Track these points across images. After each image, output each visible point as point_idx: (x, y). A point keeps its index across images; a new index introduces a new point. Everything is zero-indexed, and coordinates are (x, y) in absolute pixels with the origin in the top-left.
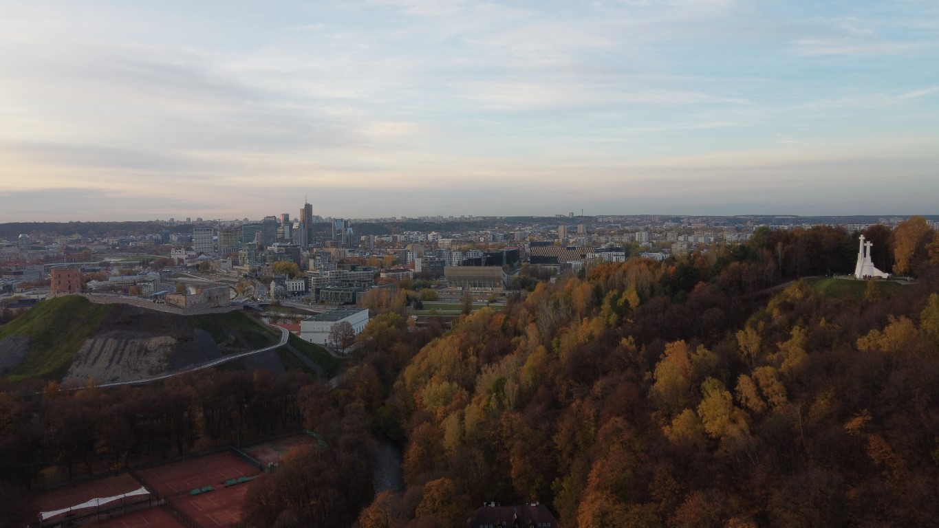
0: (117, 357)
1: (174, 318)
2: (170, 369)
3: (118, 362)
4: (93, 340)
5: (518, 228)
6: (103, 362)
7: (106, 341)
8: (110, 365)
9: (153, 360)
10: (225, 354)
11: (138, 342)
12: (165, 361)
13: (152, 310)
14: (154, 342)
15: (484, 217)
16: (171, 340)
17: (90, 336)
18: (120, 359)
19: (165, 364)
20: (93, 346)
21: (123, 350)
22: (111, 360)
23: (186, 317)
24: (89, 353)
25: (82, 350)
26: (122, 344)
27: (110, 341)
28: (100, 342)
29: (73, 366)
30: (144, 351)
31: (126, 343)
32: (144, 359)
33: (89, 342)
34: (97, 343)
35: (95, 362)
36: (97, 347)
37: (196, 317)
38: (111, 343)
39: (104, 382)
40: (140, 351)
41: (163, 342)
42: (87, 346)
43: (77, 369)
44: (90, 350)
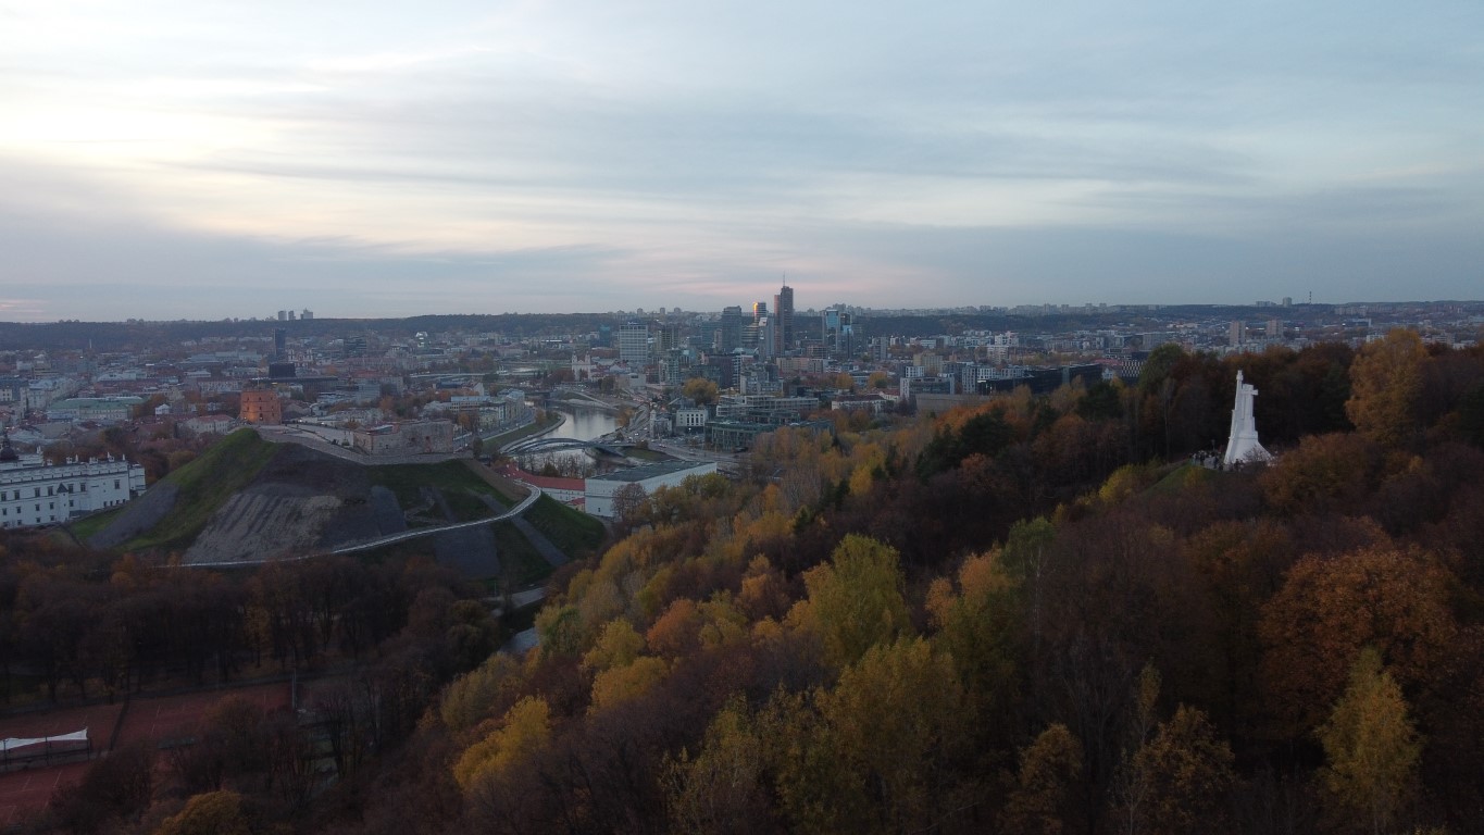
0: (260, 522)
1: (351, 468)
2: (322, 545)
3: (258, 531)
4: (239, 495)
5: (1171, 326)
6: (240, 529)
7: (254, 497)
8: (247, 535)
9: (303, 529)
10: (411, 526)
11: (294, 501)
12: (319, 533)
13: (332, 457)
14: (315, 502)
15: (1122, 307)
16: (333, 501)
17: (241, 489)
18: (263, 525)
19: (317, 537)
20: (238, 502)
21: (271, 512)
22: (251, 528)
23: (367, 467)
24: (228, 515)
25: (224, 510)
26: (272, 504)
27: (260, 497)
28: (247, 497)
29: (205, 532)
30: (296, 516)
31: (278, 502)
32: (292, 528)
33: (236, 497)
34: (243, 500)
35: (231, 527)
36: (241, 506)
37: (381, 468)
38: (260, 501)
39: (232, 559)
40: (290, 515)
41: (321, 503)
42: (231, 503)
43: (207, 537)
44: (232, 509)
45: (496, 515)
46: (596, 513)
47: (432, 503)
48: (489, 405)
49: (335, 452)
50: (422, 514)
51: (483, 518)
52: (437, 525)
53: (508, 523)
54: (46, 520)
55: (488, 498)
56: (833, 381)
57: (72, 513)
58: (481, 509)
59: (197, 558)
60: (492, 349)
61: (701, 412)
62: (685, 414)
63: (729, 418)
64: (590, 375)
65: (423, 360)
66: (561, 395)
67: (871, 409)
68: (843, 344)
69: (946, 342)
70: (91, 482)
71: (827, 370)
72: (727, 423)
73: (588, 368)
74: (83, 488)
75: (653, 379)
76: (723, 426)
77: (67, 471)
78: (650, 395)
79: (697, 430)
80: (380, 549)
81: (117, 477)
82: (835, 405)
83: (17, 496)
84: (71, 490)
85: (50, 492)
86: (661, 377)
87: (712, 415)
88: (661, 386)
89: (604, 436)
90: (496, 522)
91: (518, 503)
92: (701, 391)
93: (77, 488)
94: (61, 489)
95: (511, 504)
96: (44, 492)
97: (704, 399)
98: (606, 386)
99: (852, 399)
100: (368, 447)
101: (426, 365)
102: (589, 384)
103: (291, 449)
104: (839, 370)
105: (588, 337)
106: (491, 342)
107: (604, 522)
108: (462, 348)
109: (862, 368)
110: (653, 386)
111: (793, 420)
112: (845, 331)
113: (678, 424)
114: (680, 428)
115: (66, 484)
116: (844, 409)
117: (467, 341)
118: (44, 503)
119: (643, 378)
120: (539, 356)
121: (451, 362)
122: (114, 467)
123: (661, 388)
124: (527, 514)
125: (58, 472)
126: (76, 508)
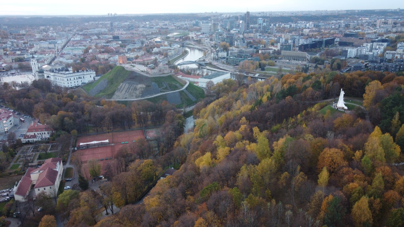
0: (128, 90)
1: (147, 78)
2: (142, 96)
3: (128, 92)
6: (124, 92)
7: (126, 84)
9: (138, 92)
10: (161, 92)
11: (135, 85)
13: (142, 75)
14: (139, 86)
16: (144, 86)
17: (122, 82)
18: (128, 91)
19: (141, 94)
20: (122, 85)
21: (130, 88)
22: (126, 91)
23: (150, 77)
25: (119, 87)
26: (130, 86)
27: (127, 84)
28: (124, 84)
29: (116, 92)
30: (136, 89)
31: (131, 86)
32: (135, 92)
33: (122, 84)
35: (122, 91)
36: (123, 86)
37: (154, 78)
38: (127, 85)
39: (123, 99)
40: (134, 89)
41: (141, 86)
42: (121, 85)
43: (117, 93)
44: (121, 87)
45: (180, 89)
46: (201, 86)
47: (165, 86)
48: (170, 50)
49: (143, 73)
50: (163, 89)
51: (177, 90)
52: (167, 92)
53: (183, 91)
54: (77, 85)
55: (178, 85)
56: (260, 42)
57: (82, 83)
58: (176, 88)
59: (116, 98)
60: (166, 27)
61: (225, 53)
62: (221, 53)
63: (232, 56)
64: (194, 38)
65: (149, 31)
66: (187, 44)
67: (269, 53)
68: (263, 28)
69: (292, 26)
70: (85, 76)
71: (258, 37)
72: (232, 58)
73: (194, 36)
74: (84, 78)
75: (211, 40)
76: (231, 58)
77: (80, 74)
78: (211, 45)
79: (224, 58)
80: (155, 97)
81: (90, 75)
82: (260, 52)
83: (70, 80)
84: (81, 78)
85: (77, 79)
86: (213, 39)
87: (227, 55)
88: (213, 42)
89: (200, 59)
90: (180, 91)
91: (184, 85)
92: (225, 46)
93: (82, 77)
94: (79, 78)
95: (183, 86)
96: (76, 79)
97: (225, 49)
98: (199, 42)
99: (264, 50)
100: (150, 73)
101: (150, 33)
102: (194, 41)
103: (132, 72)
104: (262, 38)
105: (192, 22)
106: (166, 25)
107: (204, 89)
108: (158, 26)
109: (268, 37)
110: (211, 42)
111: (249, 57)
112: (264, 24)
113: (219, 56)
114: (219, 57)
115: (80, 76)
116: (262, 53)
117: (160, 24)
118: (76, 81)
119: (209, 40)
120: (179, 29)
121: (156, 32)
122: (90, 73)
123: (214, 43)
124: (187, 88)
125: (78, 74)
126: (82, 82)
